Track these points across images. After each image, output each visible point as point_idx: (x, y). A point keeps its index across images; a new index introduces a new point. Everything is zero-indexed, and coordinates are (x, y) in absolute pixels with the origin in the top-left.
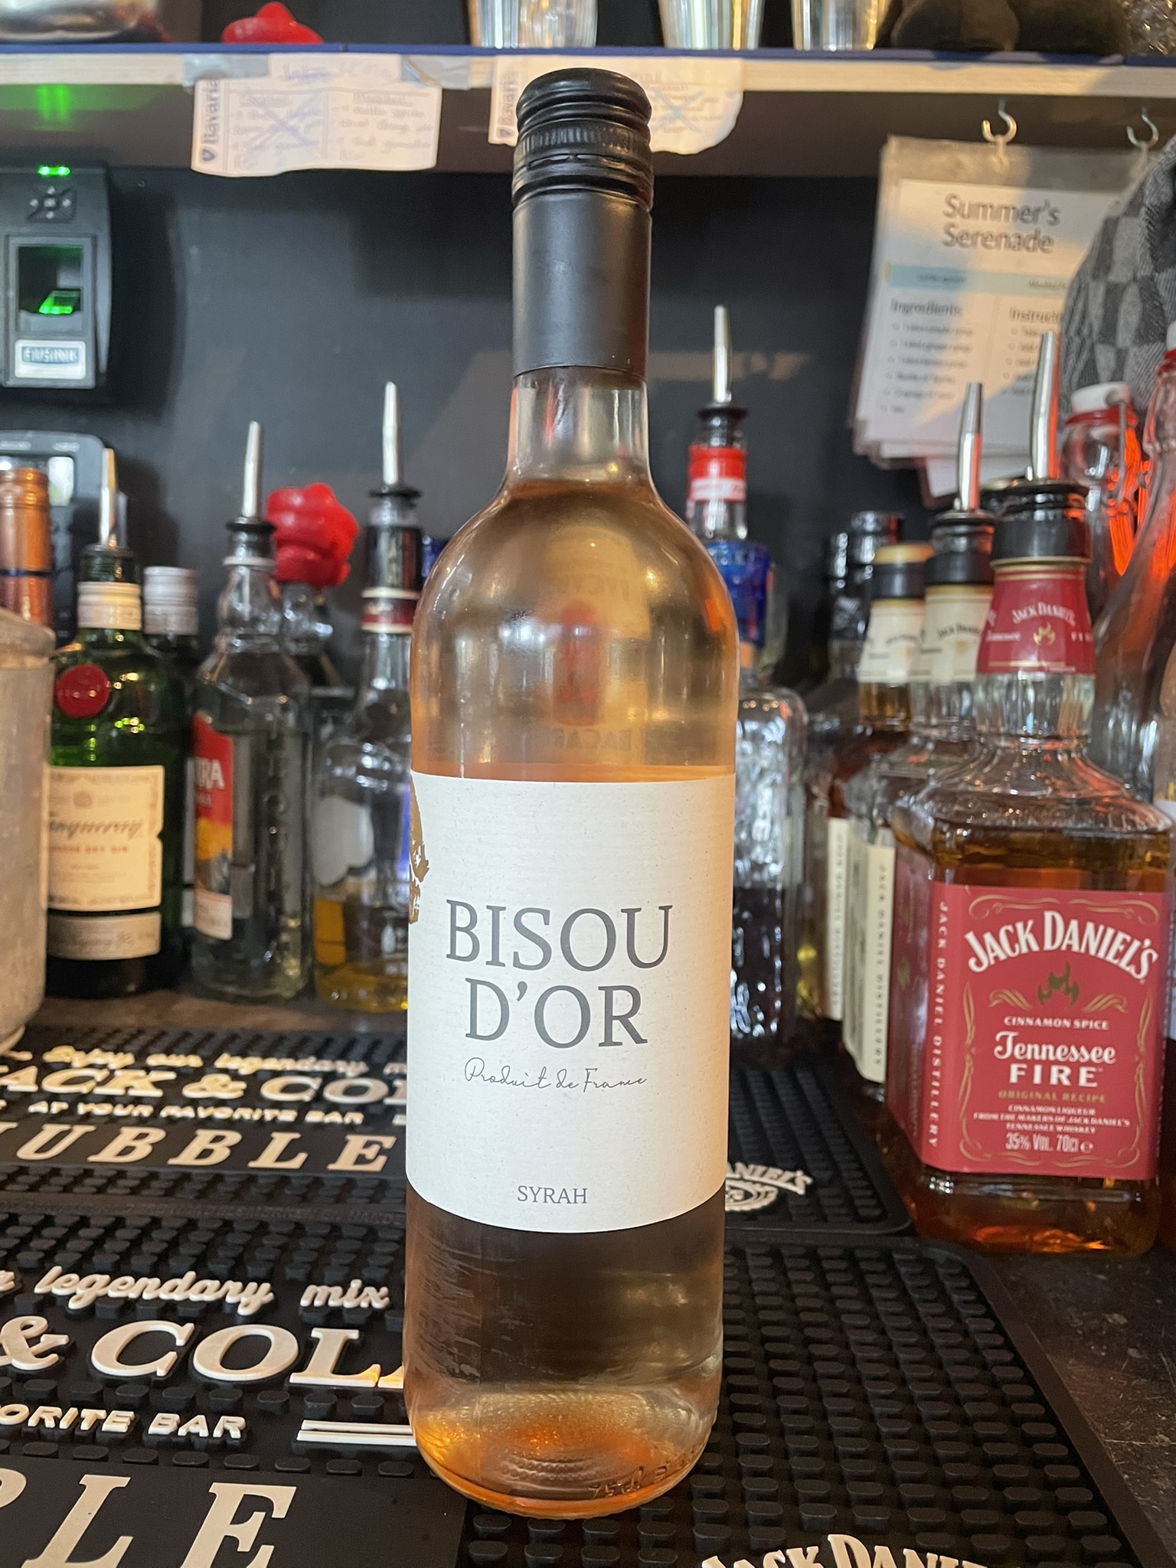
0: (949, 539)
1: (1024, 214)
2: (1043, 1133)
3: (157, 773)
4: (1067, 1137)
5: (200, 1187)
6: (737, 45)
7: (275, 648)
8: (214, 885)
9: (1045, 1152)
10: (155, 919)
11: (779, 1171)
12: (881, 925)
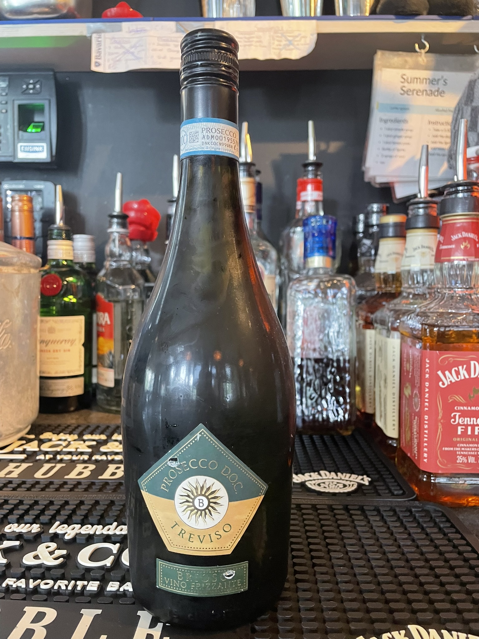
0: (416, 210)
1: (432, 82)
2: (472, 456)
3: (81, 319)
5: (113, 488)
6: (313, 15)
7: (129, 266)
8: (106, 365)
9: (473, 463)
10: (82, 379)
11: (356, 476)
12: (394, 372)
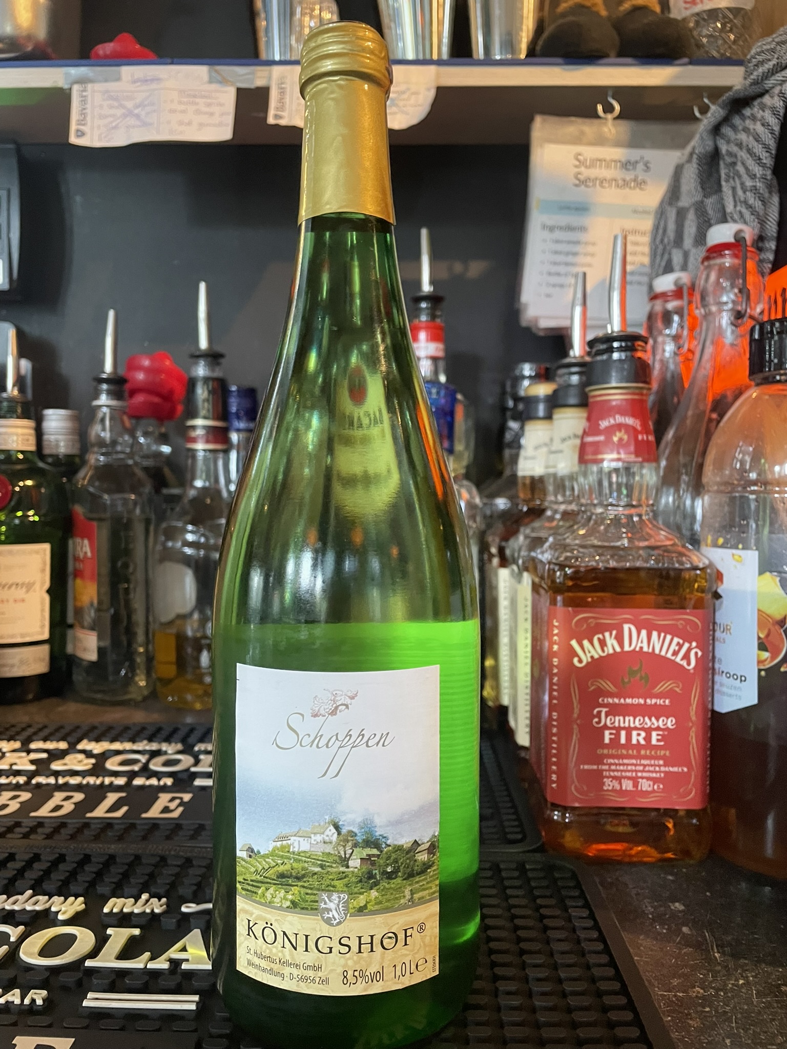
0: (567, 376)
1: (627, 165)
2: (629, 778)
3: (46, 547)
4: (644, 780)
5: (47, 832)
6: (435, 57)
7: (128, 461)
8: (86, 624)
9: (630, 791)
10: (45, 649)
12: (526, 638)
